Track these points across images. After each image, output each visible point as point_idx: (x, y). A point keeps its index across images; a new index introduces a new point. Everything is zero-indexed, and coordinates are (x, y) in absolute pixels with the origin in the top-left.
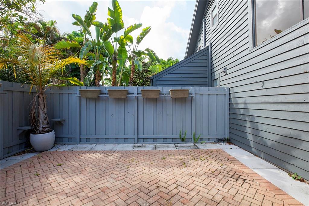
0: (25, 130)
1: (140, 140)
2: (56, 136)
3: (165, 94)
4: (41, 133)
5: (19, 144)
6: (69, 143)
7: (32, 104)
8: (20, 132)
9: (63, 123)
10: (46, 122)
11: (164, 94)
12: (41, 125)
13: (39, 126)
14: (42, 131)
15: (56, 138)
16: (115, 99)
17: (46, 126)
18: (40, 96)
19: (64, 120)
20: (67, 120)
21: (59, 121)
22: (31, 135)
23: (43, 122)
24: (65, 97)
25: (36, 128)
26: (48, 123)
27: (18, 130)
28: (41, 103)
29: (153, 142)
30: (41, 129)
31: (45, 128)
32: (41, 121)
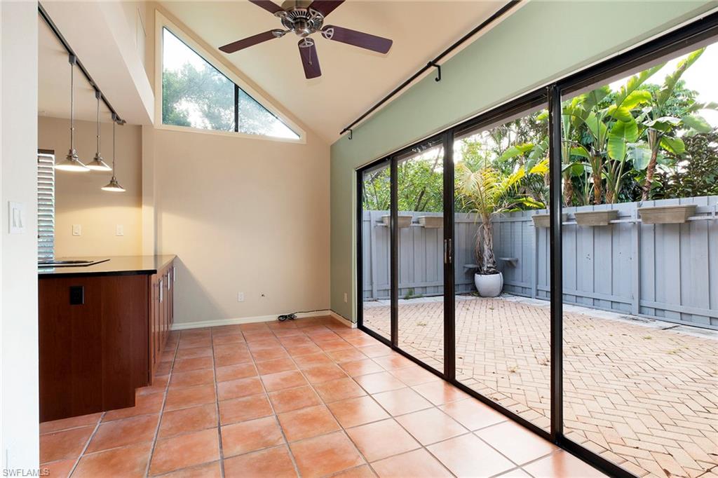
0: (470, 269)
1: (645, 310)
2: (504, 281)
3: (714, 214)
4: (485, 274)
5: (466, 284)
6: (522, 294)
7: (477, 236)
8: (466, 270)
9: (514, 264)
10: (490, 260)
11: (711, 213)
12: (485, 263)
13: (483, 265)
14: (487, 271)
15: (504, 285)
16: (594, 227)
17: (492, 265)
18: (485, 227)
19: (517, 261)
20: (520, 260)
21: (509, 261)
22: (476, 275)
23: (488, 260)
24: (518, 226)
25: (481, 268)
26: (494, 262)
27: (464, 267)
28: (486, 236)
29: (681, 319)
30: (485, 269)
31: (490, 268)
32: (486, 259)
